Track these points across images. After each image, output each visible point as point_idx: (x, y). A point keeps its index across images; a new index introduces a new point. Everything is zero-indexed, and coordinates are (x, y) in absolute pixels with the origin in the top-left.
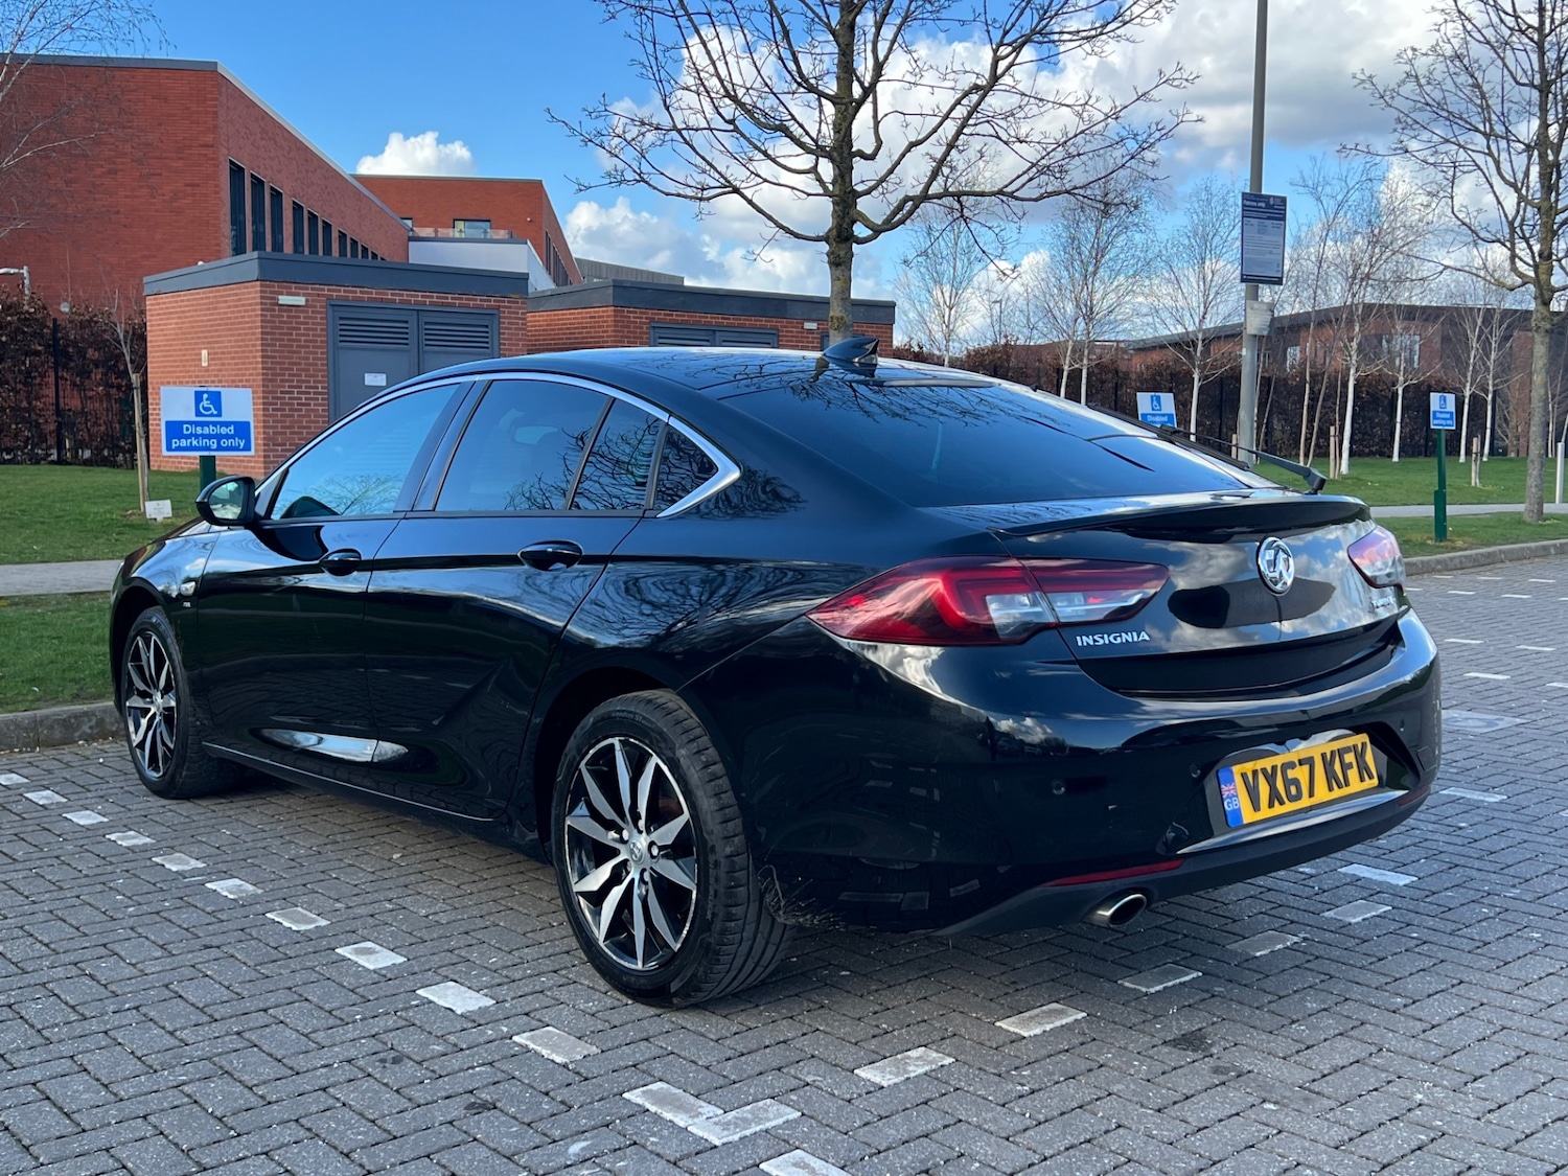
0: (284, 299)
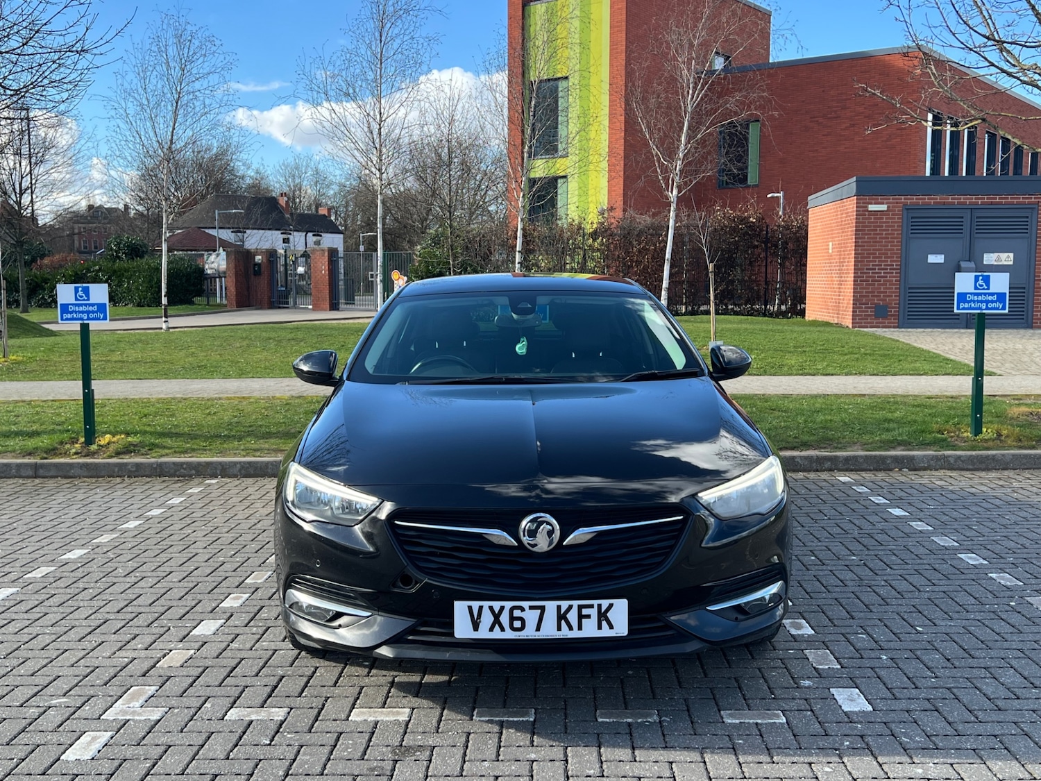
0: (872, 207)
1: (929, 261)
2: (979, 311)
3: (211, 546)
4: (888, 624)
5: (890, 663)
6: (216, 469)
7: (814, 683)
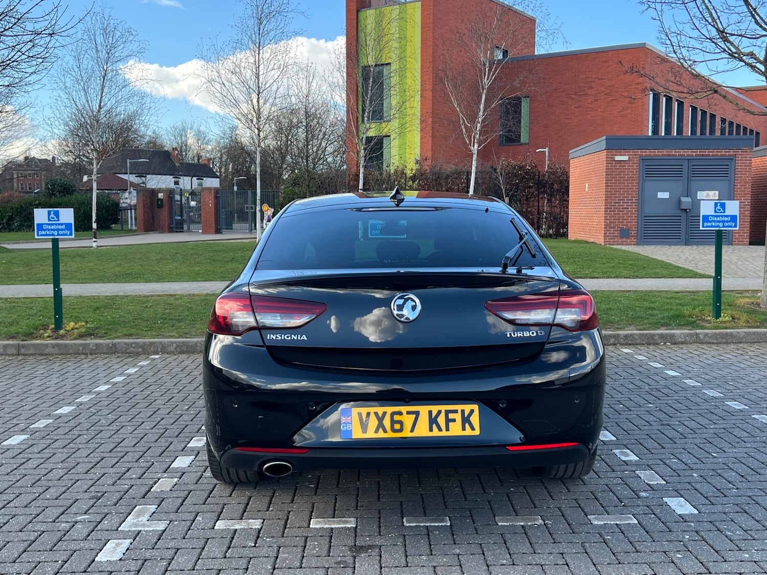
0: (618, 158)
1: (658, 197)
2: (718, 229)
3: (169, 403)
4: (690, 451)
5: (701, 479)
6: (157, 347)
7: (650, 494)
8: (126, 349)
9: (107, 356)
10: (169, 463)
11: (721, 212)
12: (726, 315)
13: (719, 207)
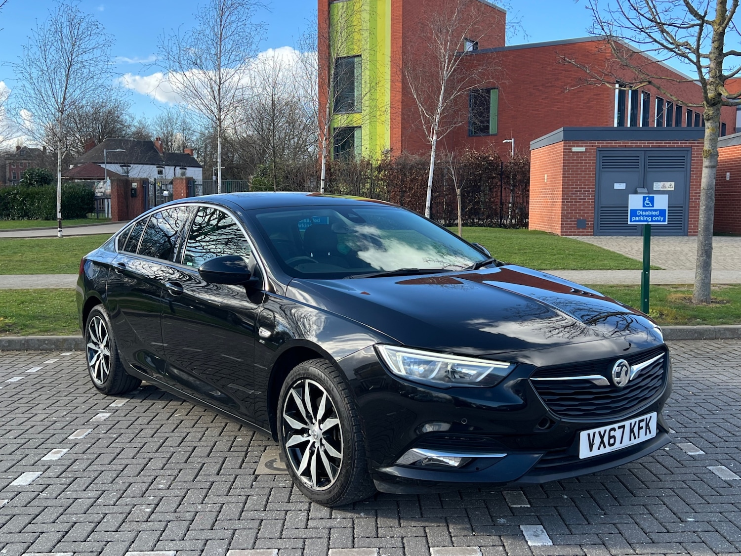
0: (575, 149)
1: (615, 188)
2: (646, 223)
3: (49, 408)
5: (569, 502)
6: (71, 344)
7: (508, 521)
8: (39, 346)
9: (18, 353)
10: (10, 480)
11: (650, 207)
12: (654, 311)
13: (647, 201)
